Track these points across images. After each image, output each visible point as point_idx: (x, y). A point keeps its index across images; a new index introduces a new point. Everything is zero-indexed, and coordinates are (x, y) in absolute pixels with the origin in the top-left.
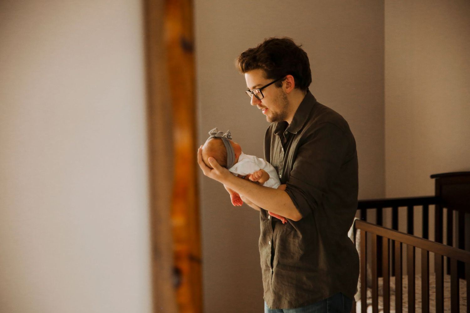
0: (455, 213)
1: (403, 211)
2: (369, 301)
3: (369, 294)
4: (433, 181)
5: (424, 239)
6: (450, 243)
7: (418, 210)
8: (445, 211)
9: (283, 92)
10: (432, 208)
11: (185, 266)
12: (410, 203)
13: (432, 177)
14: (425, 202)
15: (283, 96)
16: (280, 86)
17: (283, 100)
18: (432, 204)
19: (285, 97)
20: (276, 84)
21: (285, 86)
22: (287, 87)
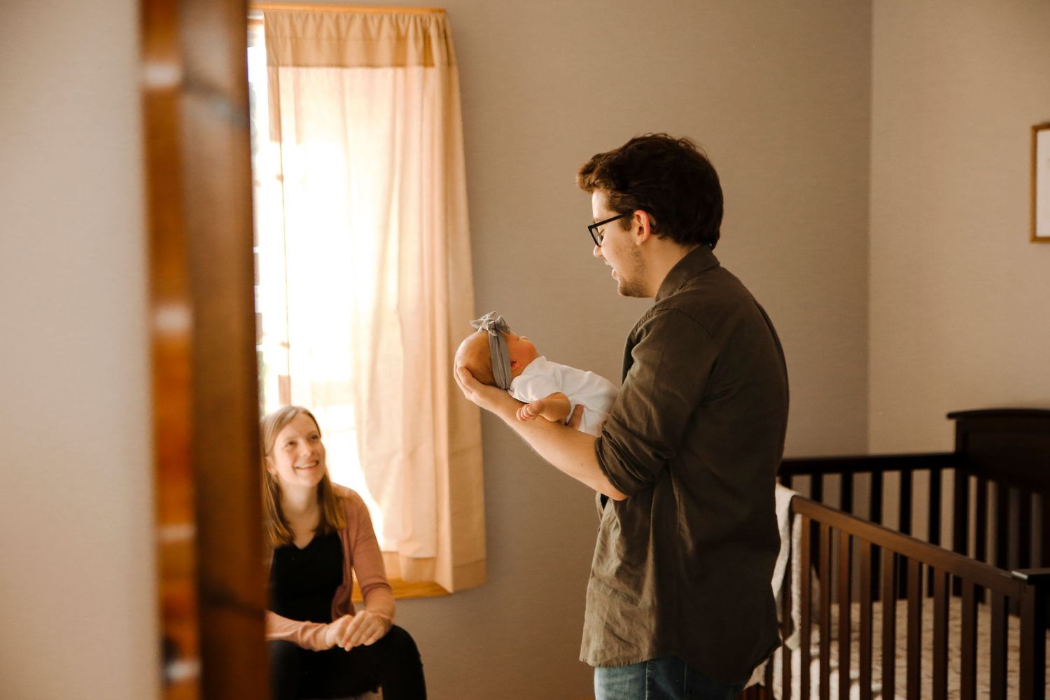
0: (991, 487)
1: (892, 480)
2: (815, 650)
3: (815, 636)
4: (951, 425)
7: (921, 478)
8: (973, 481)
9: (631, 240)
10: (948, 476)
12: (906, 464)
13: (951, 416)
14: (934, 463)
16: (627, 227)
18: (948, 466)
19: (635, 250)
20: (619, 223)
21: (636, 230)
22: (639, 234)
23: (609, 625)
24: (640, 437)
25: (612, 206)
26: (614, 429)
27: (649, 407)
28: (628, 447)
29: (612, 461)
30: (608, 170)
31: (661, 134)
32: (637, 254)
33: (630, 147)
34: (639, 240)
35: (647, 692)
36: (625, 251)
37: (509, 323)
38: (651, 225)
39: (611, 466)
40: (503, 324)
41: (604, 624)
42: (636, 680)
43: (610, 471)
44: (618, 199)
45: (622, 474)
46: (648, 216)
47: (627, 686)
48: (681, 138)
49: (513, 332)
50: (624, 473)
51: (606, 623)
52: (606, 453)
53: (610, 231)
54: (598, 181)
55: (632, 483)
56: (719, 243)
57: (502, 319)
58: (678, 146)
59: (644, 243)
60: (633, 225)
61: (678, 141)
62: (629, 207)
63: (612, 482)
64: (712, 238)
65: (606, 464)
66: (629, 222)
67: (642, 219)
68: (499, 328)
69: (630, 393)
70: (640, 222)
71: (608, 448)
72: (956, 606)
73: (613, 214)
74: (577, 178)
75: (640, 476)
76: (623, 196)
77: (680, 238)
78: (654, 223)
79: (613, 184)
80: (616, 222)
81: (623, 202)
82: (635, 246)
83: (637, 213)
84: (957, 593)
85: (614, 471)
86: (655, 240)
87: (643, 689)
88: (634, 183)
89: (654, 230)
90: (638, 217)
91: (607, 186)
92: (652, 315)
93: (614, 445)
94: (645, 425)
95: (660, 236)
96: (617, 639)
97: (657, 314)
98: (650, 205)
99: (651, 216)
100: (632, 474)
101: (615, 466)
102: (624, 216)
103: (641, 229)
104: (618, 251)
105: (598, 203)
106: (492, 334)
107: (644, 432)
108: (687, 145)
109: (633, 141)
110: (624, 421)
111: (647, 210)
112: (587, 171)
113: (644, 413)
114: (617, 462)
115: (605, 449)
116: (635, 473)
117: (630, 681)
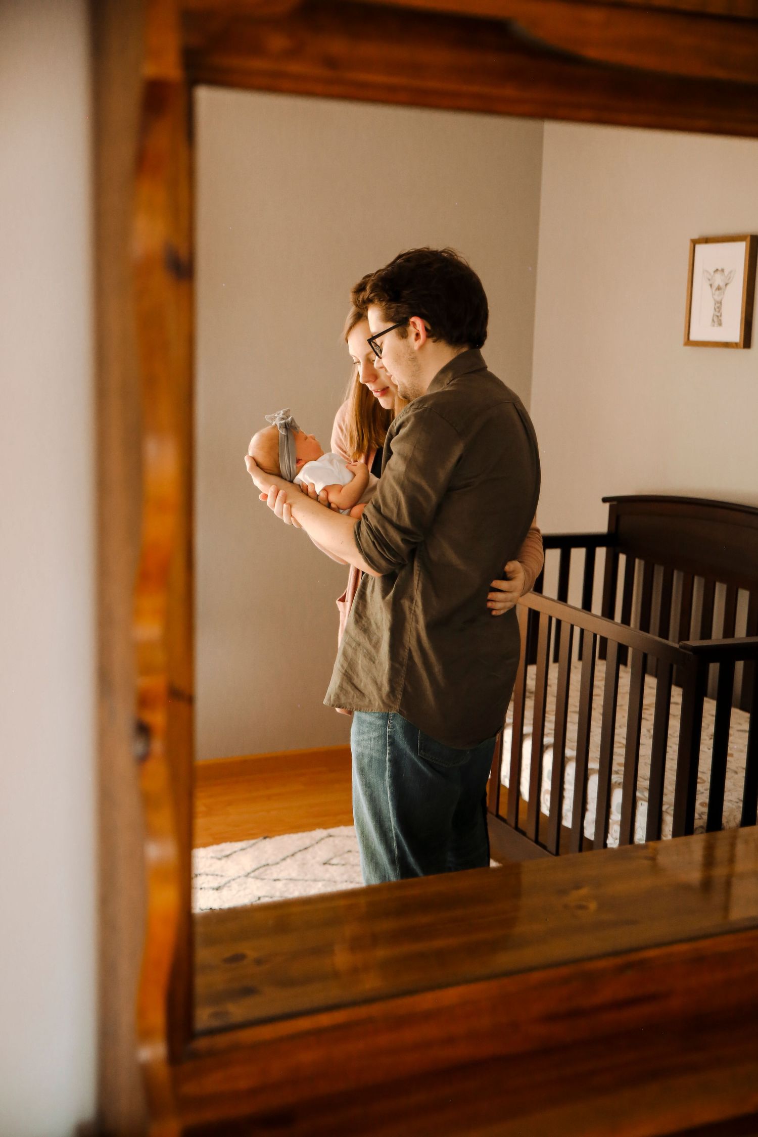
0: (638, 564)
1: (553, 556)
4: (607, 506)
5: (584, 611)
6: (626, 620)
7: (578, 555)
8: (622, 558)
9: (409, 347)
10: (601, 553)
11: (157, 718)
12: (566, 542)
13: (605, 500)
14: (589, 542)
15: (410, 356)
16: (404, 335)
17: (409, 362)
18: (601, 545)
19: (413, 356)
20: (396, 332)
21: (412, 337)
22: (416, 340)
23: (348, 673)
24: (391, 522)
25: (387, 318)
26: (370, 513)
27: (400, 494)
28: (380, 529)
29: (367, 542)
30: (380, 284)
31: (425, 248)
32: (414, 359)
33: (398, 261)
34: (416, 345)
35: (388, 748)
36: (404, 357)
37: (298, 423)
38: (426, 330)
39: (365, 545)
40: (293, 424)
41: (343, 671)
42: (379, 737)
43: (364, 549)
44: (393, 310)
45: (374, 554)
46: (422, 321)
47: (372, 742)
48: (443, 249)
49: (301, 429)
50: (376, 553)
51: (346, 671)
52: (362, 534)
53: (389, 342)
54: (372, 295)
55: (383, 563)
56: (487, 342)
57: (292, 419)
58: (441, 255)
59: (422, 347)
60: (409, 333)
61: (443, 252)
62: (405, 316)
63: (366, 561)
64: (478, 339)
65: (362, 544)
66: (405, 329)
67: (418, 324)
68: (289, 427)
69: (386, 481)
70: (415, 328)
71: (364, 528)
72: (601, 668)
73: (390, 325)
74: (351, 297)
75: (388, 555)
76: (398, 306)
77: (453, 341)
78: (429, 328)
79: (386, 296)
80: (393, 332)
81: (397, 313)
82: (413, 352)
83: (413, 319)
84: (603, 656)
85: (367, 550)
86: (430, 345)
87: (385, 745)
88: (406, 293)
89: (430, 334)
90: (414, 323)
91: (380, 301)
92: (409, 412)
93: (369, 527)
94: (395, 510)
95: (434, 338)
96: (353, 687)
97: (413, 411)
98: (424, 311)
99: (425, 321)
100: (383, 554)
101: (368, 545)
102: (400, 324)
103: (418, 335)
104: (397, 359)
105: (375, 317)
106: (282, 432)
107: (394, 518)
108: (451, 255)
109: (400, 257)
110: (380, 506)
111: (422, 316)
112: (360, 289)
113: (396, 499)
114: (370, 541)
115: (362, 529)
116: (384, 551)
117: (374, 739)
